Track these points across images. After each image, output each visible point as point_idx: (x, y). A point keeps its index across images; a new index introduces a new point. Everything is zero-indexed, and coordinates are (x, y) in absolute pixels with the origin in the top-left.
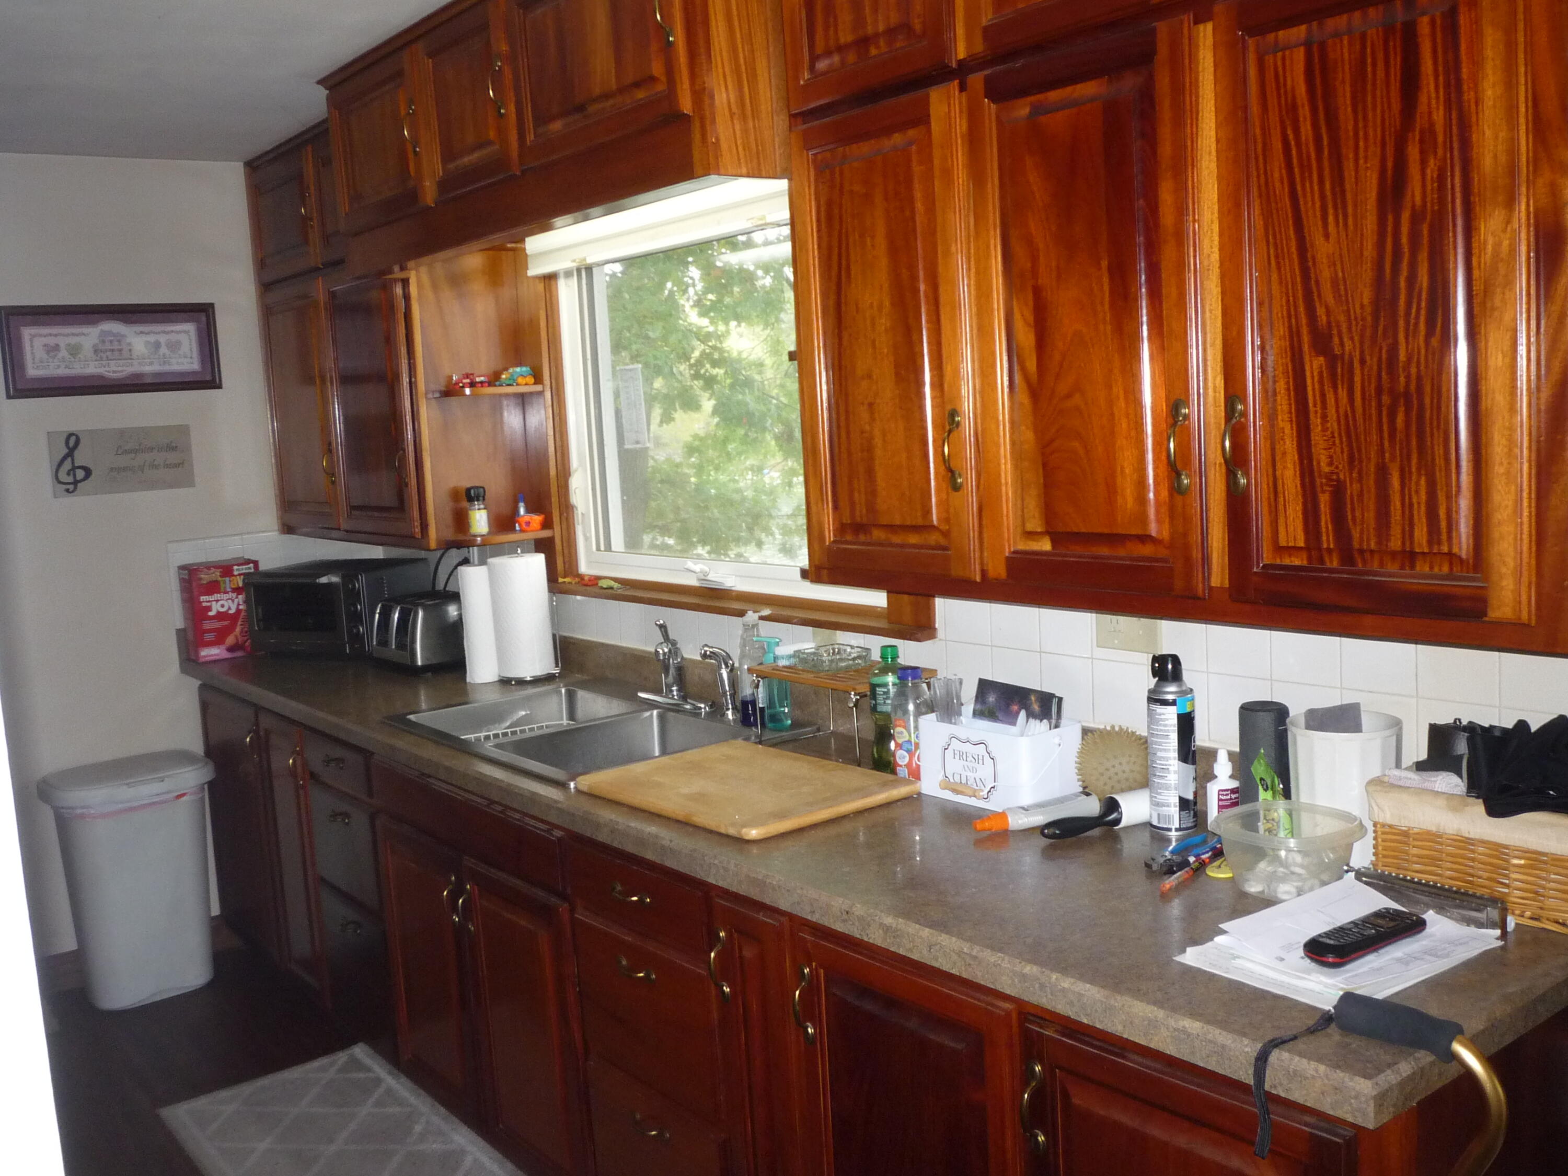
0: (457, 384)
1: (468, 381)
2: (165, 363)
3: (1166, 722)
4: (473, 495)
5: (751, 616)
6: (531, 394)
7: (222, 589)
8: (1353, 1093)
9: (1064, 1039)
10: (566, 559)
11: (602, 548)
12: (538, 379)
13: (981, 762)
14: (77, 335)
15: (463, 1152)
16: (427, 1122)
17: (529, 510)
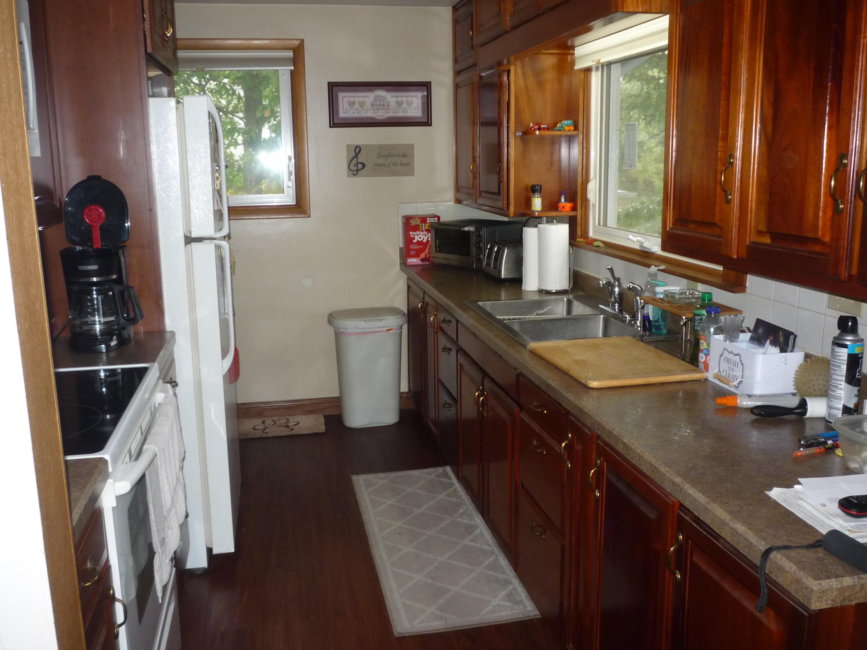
0: (531, 128)
1: (537, 127)
2: (405, 112)
3: (840, 358)
4: (534, 189)
5: (653, 269)
6: (574, 135)
7: (421, 230)
8: (805, 586)
9: (693, 523)
10: (583, 229)
11: (602, 224)
12: (576, 128)
13: (737, 366)
14: (364, 97)
15: (477, 527)
16: (466, 509)
17: (565, 200)
